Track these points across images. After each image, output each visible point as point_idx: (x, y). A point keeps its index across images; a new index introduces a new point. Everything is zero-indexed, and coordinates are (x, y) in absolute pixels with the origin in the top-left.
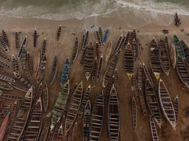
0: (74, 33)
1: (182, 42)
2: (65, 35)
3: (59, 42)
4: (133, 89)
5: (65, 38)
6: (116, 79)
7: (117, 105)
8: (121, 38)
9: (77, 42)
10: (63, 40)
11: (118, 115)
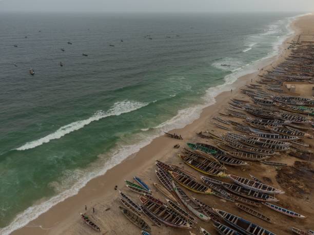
0: (105, 209)
1: (198, 144)
2: (99, 218)
3: (103, 231)
4: (225, 201)
5: (103, 221)
6: (204, 206)
7: (239, 219)
8: (158, 174)
9: (126, 211)
10: (105, 225)
11: (252, 225)
